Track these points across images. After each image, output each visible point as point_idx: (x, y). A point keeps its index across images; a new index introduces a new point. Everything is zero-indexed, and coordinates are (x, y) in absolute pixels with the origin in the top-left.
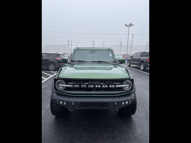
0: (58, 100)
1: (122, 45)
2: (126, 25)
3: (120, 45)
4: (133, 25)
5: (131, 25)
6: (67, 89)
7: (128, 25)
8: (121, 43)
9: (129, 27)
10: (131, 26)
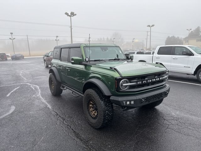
0: (124, 101)
1: (58, 40)
2: (67, 14)
3: (56, 40)
4: (76, 15)
5: (73, 14)
6: (131, 87)
7: (70, 14)
8: (57, 37)
9: (70, 16)
10: (73, 16)
